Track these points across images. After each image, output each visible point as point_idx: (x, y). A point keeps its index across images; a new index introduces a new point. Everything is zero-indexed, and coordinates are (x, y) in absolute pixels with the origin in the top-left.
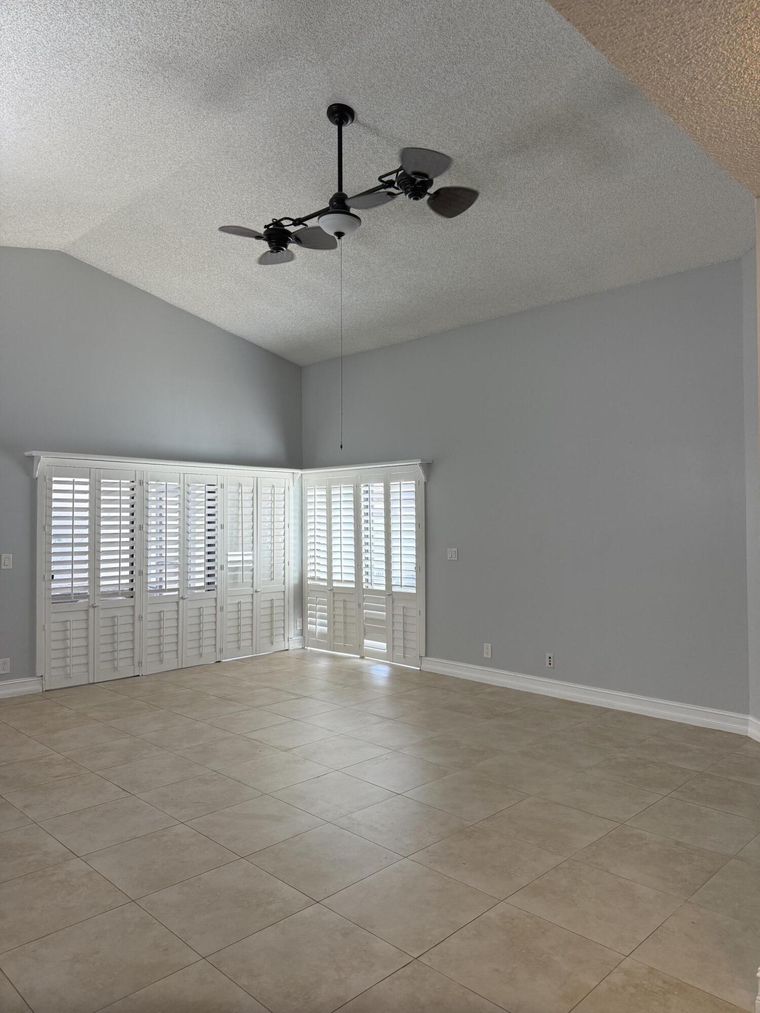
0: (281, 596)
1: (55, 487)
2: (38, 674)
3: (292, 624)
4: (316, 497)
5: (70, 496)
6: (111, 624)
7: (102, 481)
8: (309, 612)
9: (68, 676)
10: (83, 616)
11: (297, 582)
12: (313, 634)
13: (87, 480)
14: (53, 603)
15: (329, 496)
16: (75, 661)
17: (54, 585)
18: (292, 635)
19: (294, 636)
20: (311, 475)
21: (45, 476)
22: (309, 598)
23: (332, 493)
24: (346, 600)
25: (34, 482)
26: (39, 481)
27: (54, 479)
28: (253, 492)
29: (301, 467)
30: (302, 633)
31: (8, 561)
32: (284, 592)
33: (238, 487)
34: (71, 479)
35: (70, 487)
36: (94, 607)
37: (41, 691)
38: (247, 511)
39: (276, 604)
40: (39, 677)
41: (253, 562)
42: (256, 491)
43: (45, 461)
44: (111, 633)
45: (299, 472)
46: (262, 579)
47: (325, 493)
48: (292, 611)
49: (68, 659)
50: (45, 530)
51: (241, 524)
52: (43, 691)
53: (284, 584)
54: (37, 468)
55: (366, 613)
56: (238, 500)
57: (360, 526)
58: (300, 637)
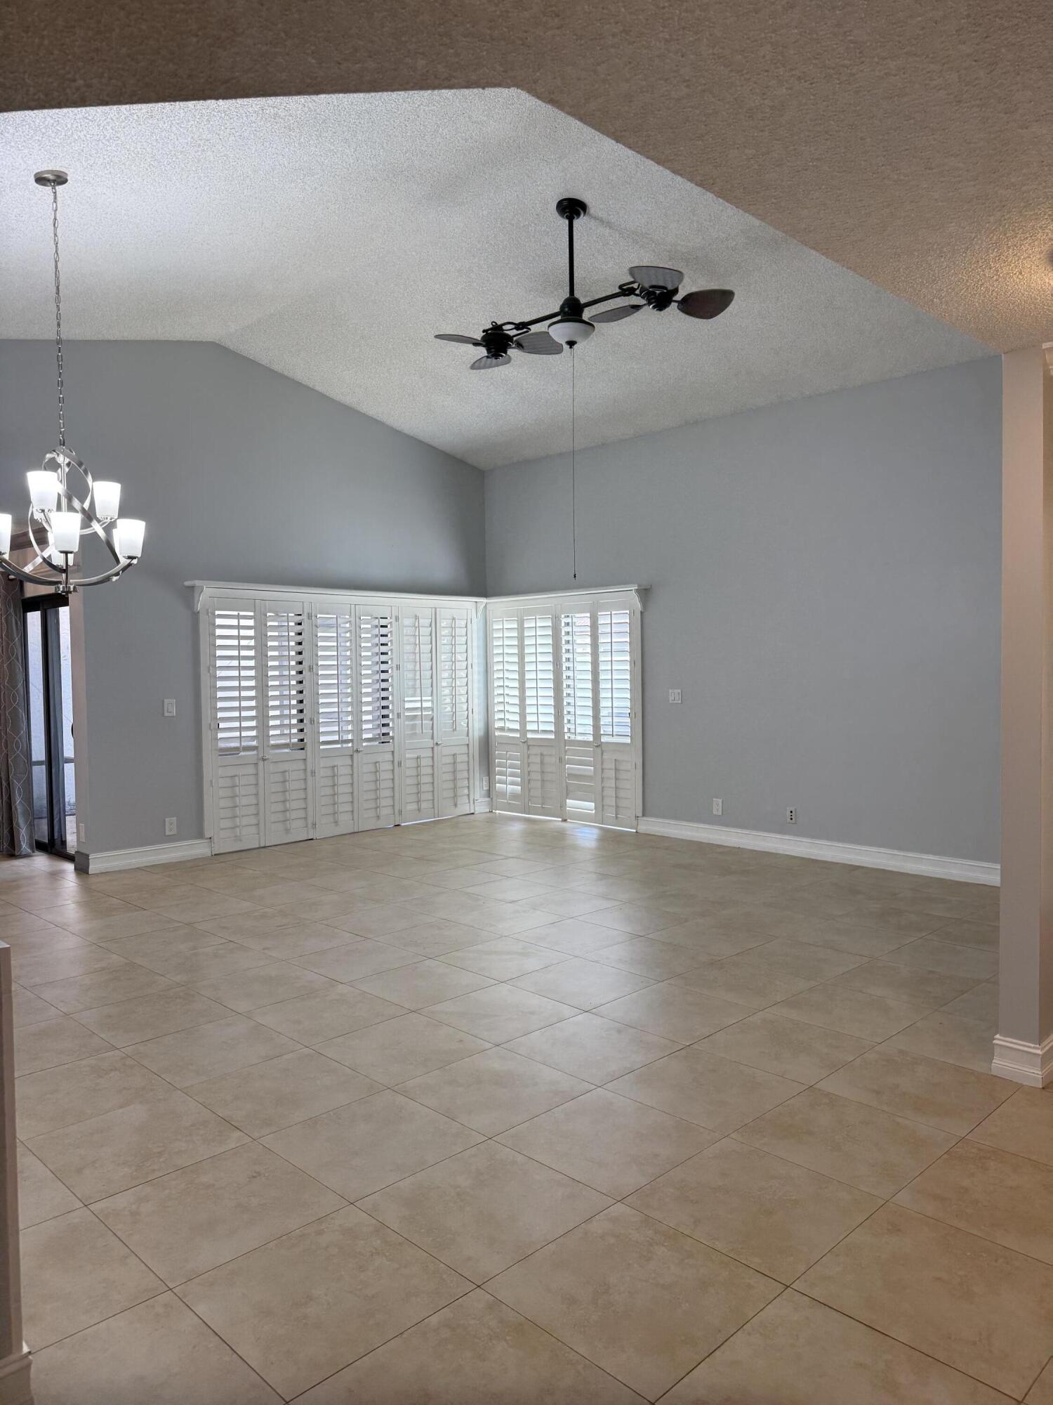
0: (464, 750)
1: (219, 622)
2: (207, 835)
3: (477, 783)
4: (504, 631)
5: (234, 632)
6: (281, 780)
7: (268, 614)
8: (497, 769)
9: (238, 839)
10: (251, 770)
11: (482, 733)
12: (503, 794)
13: (252, 614)
14: (220, 755)
15: (521, 629)
16: (245, 821)
17: (220, 735)
18: (477, 796)
19: (480, 797)
20: (498, 605)
21: (207, 610)
22: (497, 752)
23: (525, 626)
24: (545, 753)
25: (195, 616)
26: (201, 615)
27: (217, 613)
28: (431, 625)
29: (485, 595)
30: (489, 794)
31: (171, 707)
32: (468, 745)
33: (414, 620)
34: (236, 613)
35: (234, 622)
36: (264, 760)
37: (210, 855)
38: (426, 648)
39: (459, 759)
40: (207, 838)
41: (433, 710)
42: (434, 623)
43: (208, 592)
44: (282, 790)
45: (484, 600)
46: (444, 730)
47: (516, 626)
48: (477, 768)
49: (238, 820)
50: (209, 672)
51: (418, 663)
52: (212, 855)
53: (468, 735)
54: (199, 601)
55: (569, 768)
56: (415, 636)
57: (561, 666)
58: (487, 799)
